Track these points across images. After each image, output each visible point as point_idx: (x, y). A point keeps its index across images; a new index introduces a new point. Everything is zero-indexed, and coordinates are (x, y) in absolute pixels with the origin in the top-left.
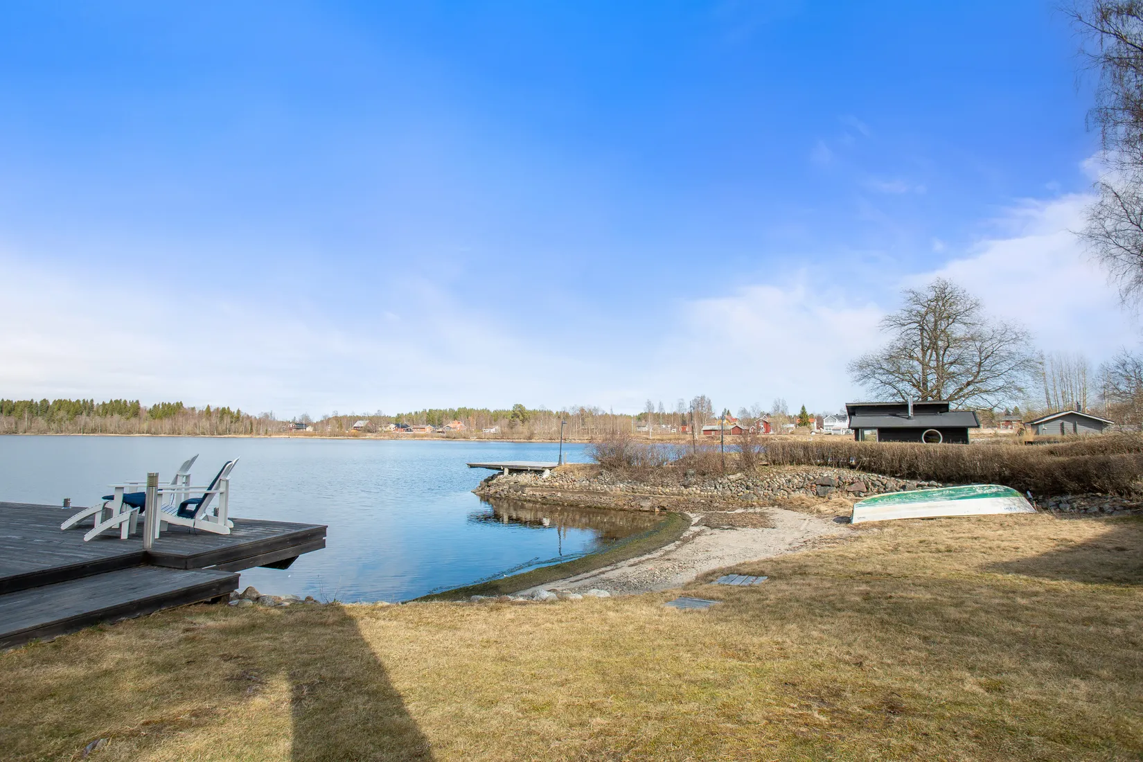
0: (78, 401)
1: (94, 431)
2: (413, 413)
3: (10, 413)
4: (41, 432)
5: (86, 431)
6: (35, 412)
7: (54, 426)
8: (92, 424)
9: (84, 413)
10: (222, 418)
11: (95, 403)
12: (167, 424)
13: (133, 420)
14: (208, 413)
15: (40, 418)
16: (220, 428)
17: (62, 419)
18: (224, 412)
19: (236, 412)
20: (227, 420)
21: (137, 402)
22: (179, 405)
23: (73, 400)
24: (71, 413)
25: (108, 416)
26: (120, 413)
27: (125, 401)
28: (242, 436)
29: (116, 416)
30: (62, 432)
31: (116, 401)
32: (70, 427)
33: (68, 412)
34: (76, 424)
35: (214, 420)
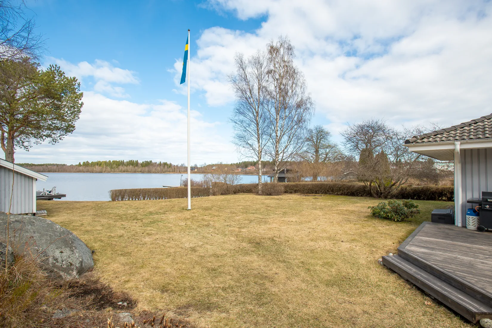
0: (119, 161)
1: (124, 172)
2: (238, 163)
3: (100, 165)
4: (109, 172)
5: (122, 171)
6: (107, 165)
7: (112, 170)
8: (123, 169)
9: (121, 165)
10: (164, 166)
11: (124, 161)
12: (147, 169)
13: (136, 168)
14: (160, 164)
15: (108, 167)
16: (164, 170)
17: (115, 167)
18: (165, 164)
19: (169, 164)
20: (166, 167)
21: (137, 160)
22: (151, 161)
23: (118, 161)
24: (117, 165)
25: (128, 166)
26: (132, 165)
27: (134, 160)
28: (171, 173)
29: (131, 166)
30: (115, 172)
31: (131, 161)
32: (117, 170)
33: (116, 165)
34: (119, 169)
35: (162, 167)
